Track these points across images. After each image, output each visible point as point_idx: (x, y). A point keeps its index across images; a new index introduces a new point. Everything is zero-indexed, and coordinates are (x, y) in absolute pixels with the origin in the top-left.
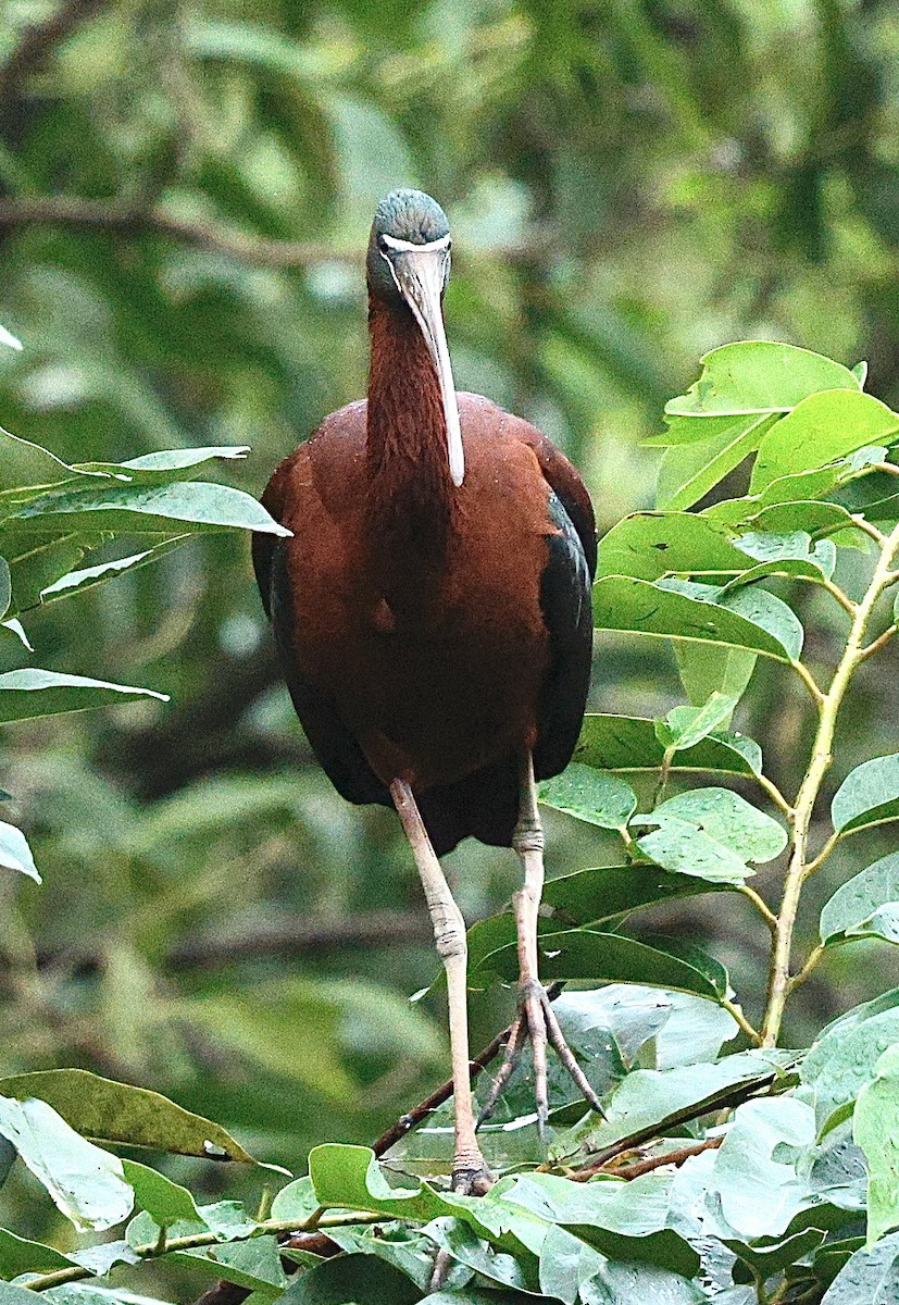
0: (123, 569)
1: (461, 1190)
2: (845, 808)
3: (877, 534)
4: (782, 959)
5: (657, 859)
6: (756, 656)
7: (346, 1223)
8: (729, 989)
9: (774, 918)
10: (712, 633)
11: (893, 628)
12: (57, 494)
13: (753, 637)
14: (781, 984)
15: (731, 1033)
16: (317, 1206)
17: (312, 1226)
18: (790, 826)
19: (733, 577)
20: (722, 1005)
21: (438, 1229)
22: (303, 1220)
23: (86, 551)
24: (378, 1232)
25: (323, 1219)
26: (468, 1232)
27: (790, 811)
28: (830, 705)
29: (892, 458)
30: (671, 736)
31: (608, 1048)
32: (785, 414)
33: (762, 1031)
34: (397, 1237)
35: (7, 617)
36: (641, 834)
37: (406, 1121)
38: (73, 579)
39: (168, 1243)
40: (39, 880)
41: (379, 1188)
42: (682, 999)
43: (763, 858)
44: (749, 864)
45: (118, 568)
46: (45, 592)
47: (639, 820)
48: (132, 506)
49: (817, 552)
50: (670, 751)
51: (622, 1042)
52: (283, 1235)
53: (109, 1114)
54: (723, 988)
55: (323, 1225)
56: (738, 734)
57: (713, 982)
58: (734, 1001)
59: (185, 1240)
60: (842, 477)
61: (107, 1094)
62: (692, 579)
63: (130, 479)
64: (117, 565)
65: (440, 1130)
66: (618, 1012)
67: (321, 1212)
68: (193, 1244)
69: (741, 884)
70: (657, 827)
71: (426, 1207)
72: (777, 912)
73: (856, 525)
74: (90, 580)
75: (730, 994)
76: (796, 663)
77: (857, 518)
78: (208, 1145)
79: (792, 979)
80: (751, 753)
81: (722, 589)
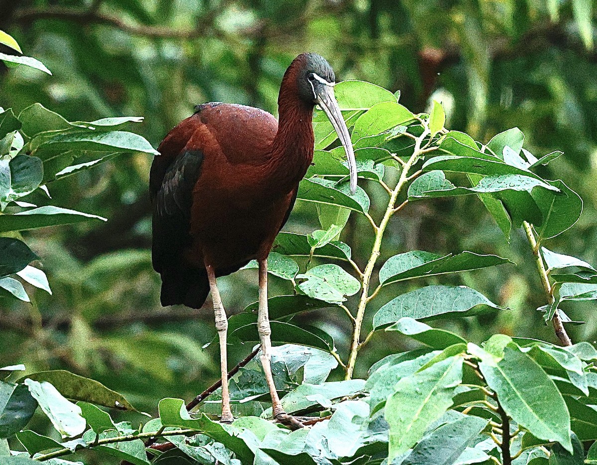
0: (90, 166)
2: (384, 274)
3: (402, 162)
4: (357, 336)
5: (307, 292)
6: (350, 211)
8: (334, 348)
9: (354, 319)
10: (332, 201)
11: (407, 201)
12: (63, 134)
13: (349, 203)
14: (355, 346)
15: (335, 365)
18: (361, 280)
19: (342, 177)
20: (331, 354)
22: (156, 432)
23: (74, 157)
25: (164, 432)
27: (362, 275)
28: (380, 231)
29: (410, 130)
30: (314, 242)
31: (284, 370)
32: (366, 111)
33: (348, 365)
35: (41, 184)
36: (300, 282)
37: (199, 398)
38: (69, 169)
40: (51, 293)
42: (314, 351)
43: (350, 294)
44: (345, 296)
45: (88, 166)
46: (57, 175)
47: (299, 276)
48: (95, 140)
49: (377, 169)
50: (313, 248)
51: (290, 368)
53: (76, 389)
54: (332, 348)
56: (341, 242)
57: (328, 344)
58: (336, 353)
59: (106, 440)
60: (388, 138)
61: (76, 381)
62: (325, 178)
63: (94, 129)
64: (87, 164)
65: (213, 402)
66: (288, 355)
67: (163, 428)
68: (109, 442)
69: (341, 304)
70: (307, 280)
72: (355, 317)
73: (393, 158)
74: (76, 170)
75: (335, 349)
76: (367, 214)
77: (394, 155)
78: (117, 403)
79: (361, 344)
80: (347, 250)
81: (337, 183)
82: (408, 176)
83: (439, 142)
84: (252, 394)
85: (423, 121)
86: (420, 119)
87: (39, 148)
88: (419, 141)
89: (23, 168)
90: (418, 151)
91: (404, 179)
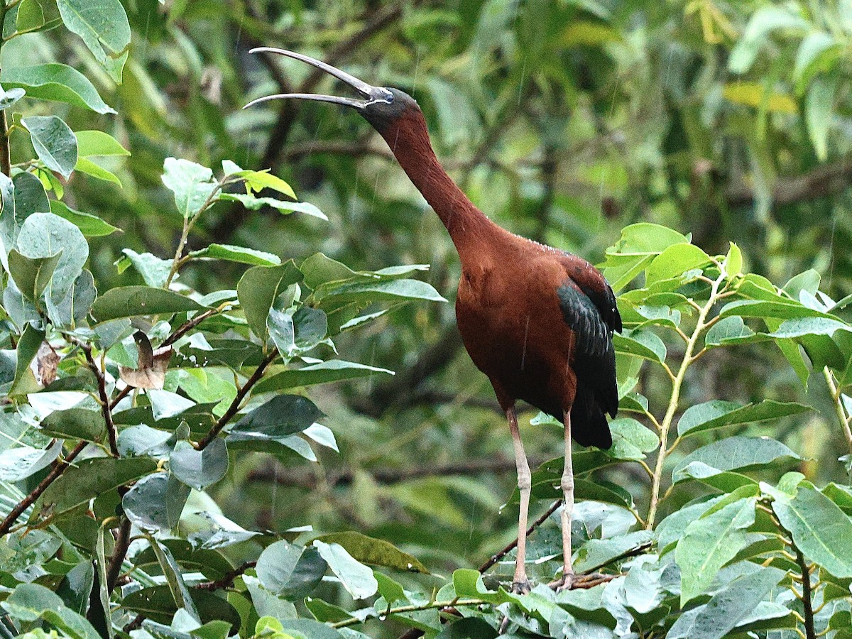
0: (375, 317)
1: (515, 591)
2: (684, 425)
3: (698, 307)
4: (656, 491)
6: (643, 360)
7: (467, 604)
8: (632, 503)
9: (652, 473)
10: (628, 350)
11: (705, 349)
12: (347, 285)
13: (645, 352)
14: (654, 502)
15: (634, 522)
16: (455, 597)
17: (454, 604)
18: (659, 435)
19: (638, 325)
20: (629, 510)
21: (504, 608)
22: (449, 602)
23: (360, 309)
24: (480, 609)
25: (458, 602)
26: (517, 609)
27: (659, 427)
28: (677, 382)
29: (705, 274)
31: (581, 528)
32: (656, 255)
33: (647, 523)
34: (488, 611)
35: (326, 337)
37: (494, 559)
38: (354, 321)
39: (392, 610)
40: (338, 451)
41: (481, 588)
42: (613, 507)
43: (649, 451)
44: (643, 453)
46: (342, 327)
48: (379, 289)
49: (673, 315)
51: (588, 526)
52: (441, 608)
53: (367, 551)
54: (630, 503)
55: (457, 605)
56: (638, 394)
57: (626, 501)
58: (634, 509)
59: (399, 608)
60: (684, 282)
61: (367, 543)
63: (379, 278)
64: (373, 316)
65: (508, 562)
66: (586, 513)
67: (457, 599)
68: (402, 611)
69: (640, 461)
71: (500, 599)
72: (654, 470)
73: (689, 304)
74: (361, 322)
75: (633, 505)
76: (663, 364)
77: (690, 300)
78: (410, 566)
79: (660, 500)
80: (643, 402)
81: (631, 331)
82: (705, 322)
83: (737, 286)
84: (548, 553)
85: (719, 264)
86: (716, 262)
87: (323, 300)
88: (715, 285)
89: (306, 322)
90: (715, 296)
91: (701, 325)
